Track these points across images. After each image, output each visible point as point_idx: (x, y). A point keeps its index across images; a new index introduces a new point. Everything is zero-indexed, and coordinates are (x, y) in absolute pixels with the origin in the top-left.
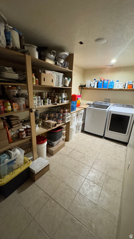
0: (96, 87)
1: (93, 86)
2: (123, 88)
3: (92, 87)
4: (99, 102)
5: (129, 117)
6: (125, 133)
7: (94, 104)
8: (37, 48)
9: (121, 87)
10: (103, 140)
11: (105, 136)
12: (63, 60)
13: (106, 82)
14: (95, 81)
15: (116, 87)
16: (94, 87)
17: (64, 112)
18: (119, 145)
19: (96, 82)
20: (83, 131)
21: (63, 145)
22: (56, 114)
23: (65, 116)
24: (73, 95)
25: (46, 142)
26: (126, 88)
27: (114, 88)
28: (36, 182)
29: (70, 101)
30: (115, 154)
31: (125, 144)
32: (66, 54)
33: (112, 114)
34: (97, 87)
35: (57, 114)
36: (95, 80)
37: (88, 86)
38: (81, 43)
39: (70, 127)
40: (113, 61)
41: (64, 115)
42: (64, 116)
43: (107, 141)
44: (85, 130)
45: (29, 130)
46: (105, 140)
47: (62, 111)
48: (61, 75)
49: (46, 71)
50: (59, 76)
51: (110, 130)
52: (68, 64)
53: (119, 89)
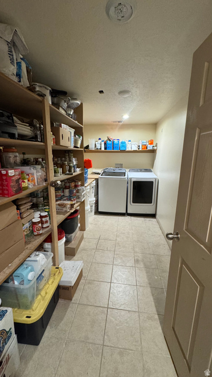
0: (103, 149)
1: (100, 147)
2: (137, 149)
3: (97, 149)
4: (111, 169)
5: (152, 182)
6: (151, 203)
7: (105, 172)
8: (50, 90)
9: (135, 148)
10: (128, 218)
11: (128, 212)
12: (73, 111)
13: (116, 141)
14: (101, 141)
15: (129, 149)
16: (101, 149)
17: (76, 186)
18: (148, 219)
19: (103, 143)
20: (98, 212)
21: (82, 238)
22: (65, 190)
23: (80, 192)
24: (86, 160)
25: (65, 238)
26: (140, 149)
27: (127, 150)
28: (73, 299)
29: (82, 170)
30: (149, 229)
31: (153, 216)
32: (78, 102)
33: (134, 182)
34: (105, 148)
35: (67, 191)
36: (100, 139)
37: (92, 147)
38: (101, 92)
39: (86, 208)
40: (126, 117)
41: (78, 189)
42: (78, 191)
43: (133, 218)
44: (99, 211)
45: (46, 218)
46: (129, 217)
47: (73, 184)
48: (73, 131)
49: (62, 124)
50: (71, 132)
51: (133, 202)
52: (76, 117)
53: (132, 150)
